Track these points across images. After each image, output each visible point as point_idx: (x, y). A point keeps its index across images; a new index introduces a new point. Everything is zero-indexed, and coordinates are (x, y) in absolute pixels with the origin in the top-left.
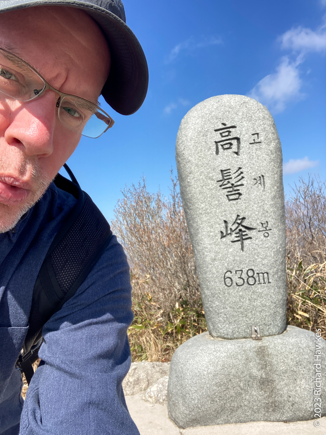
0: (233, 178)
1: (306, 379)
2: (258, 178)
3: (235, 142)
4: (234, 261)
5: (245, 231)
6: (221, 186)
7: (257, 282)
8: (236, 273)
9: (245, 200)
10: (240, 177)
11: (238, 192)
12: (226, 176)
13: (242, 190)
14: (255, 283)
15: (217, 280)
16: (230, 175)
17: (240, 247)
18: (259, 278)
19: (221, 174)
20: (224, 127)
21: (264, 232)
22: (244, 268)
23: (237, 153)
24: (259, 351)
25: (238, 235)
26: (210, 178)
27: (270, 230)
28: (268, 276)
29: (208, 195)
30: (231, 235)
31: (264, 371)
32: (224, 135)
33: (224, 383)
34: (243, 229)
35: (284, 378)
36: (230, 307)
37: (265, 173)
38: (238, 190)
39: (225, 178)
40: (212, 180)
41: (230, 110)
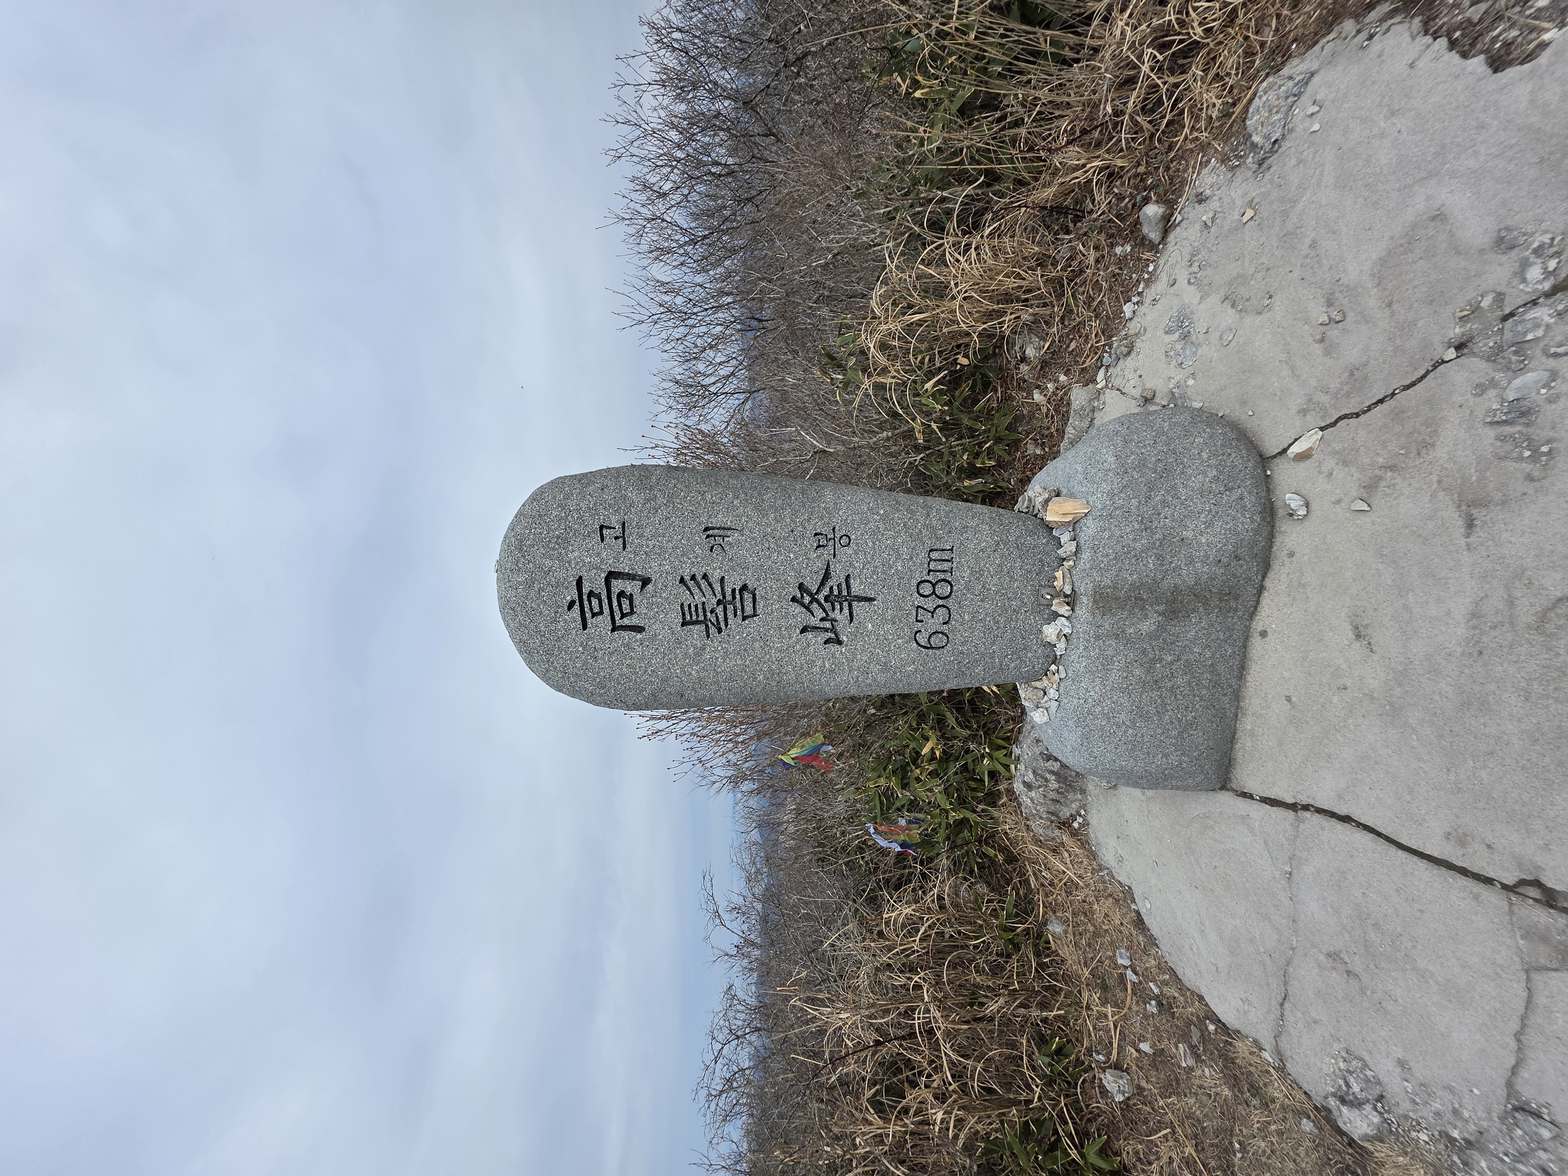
0: (704, 599)
1: (1184, 516)
2: (709, 543)
3: (618, 585)
4: (894, 623)
5: (831, 588)
6: (720, 631)
7: (948, 576)
8: (922, 621)
9: (758, 580)
10: (704, 584)
11: (737, 592)
12: (698, 616)
13: (734, 582)
14: (949, 583)
15: (931, 665)
16: (696, 606)
17: (867, 604)
18: (939, 571)
19: (691, 627)
20: (577, 607)
21: (838, 546)
22: (913, 601)
23: (646, 582)
24: (1103, 607)
25: (838, 606)
26: (698, 654)
27: (834, 529)
28: (936, 550)
29: (739, 662)
30: (836, 621)
31: (1151, 605)
32: (596, 609)
33: (1160, 697)
34: (826, 591)
35: (1173, 565)
36: (993, 643)
37: (700, 524)
38: (734, 590)
39: (701, 618)
40: (703, 648)
41: (536, 586)
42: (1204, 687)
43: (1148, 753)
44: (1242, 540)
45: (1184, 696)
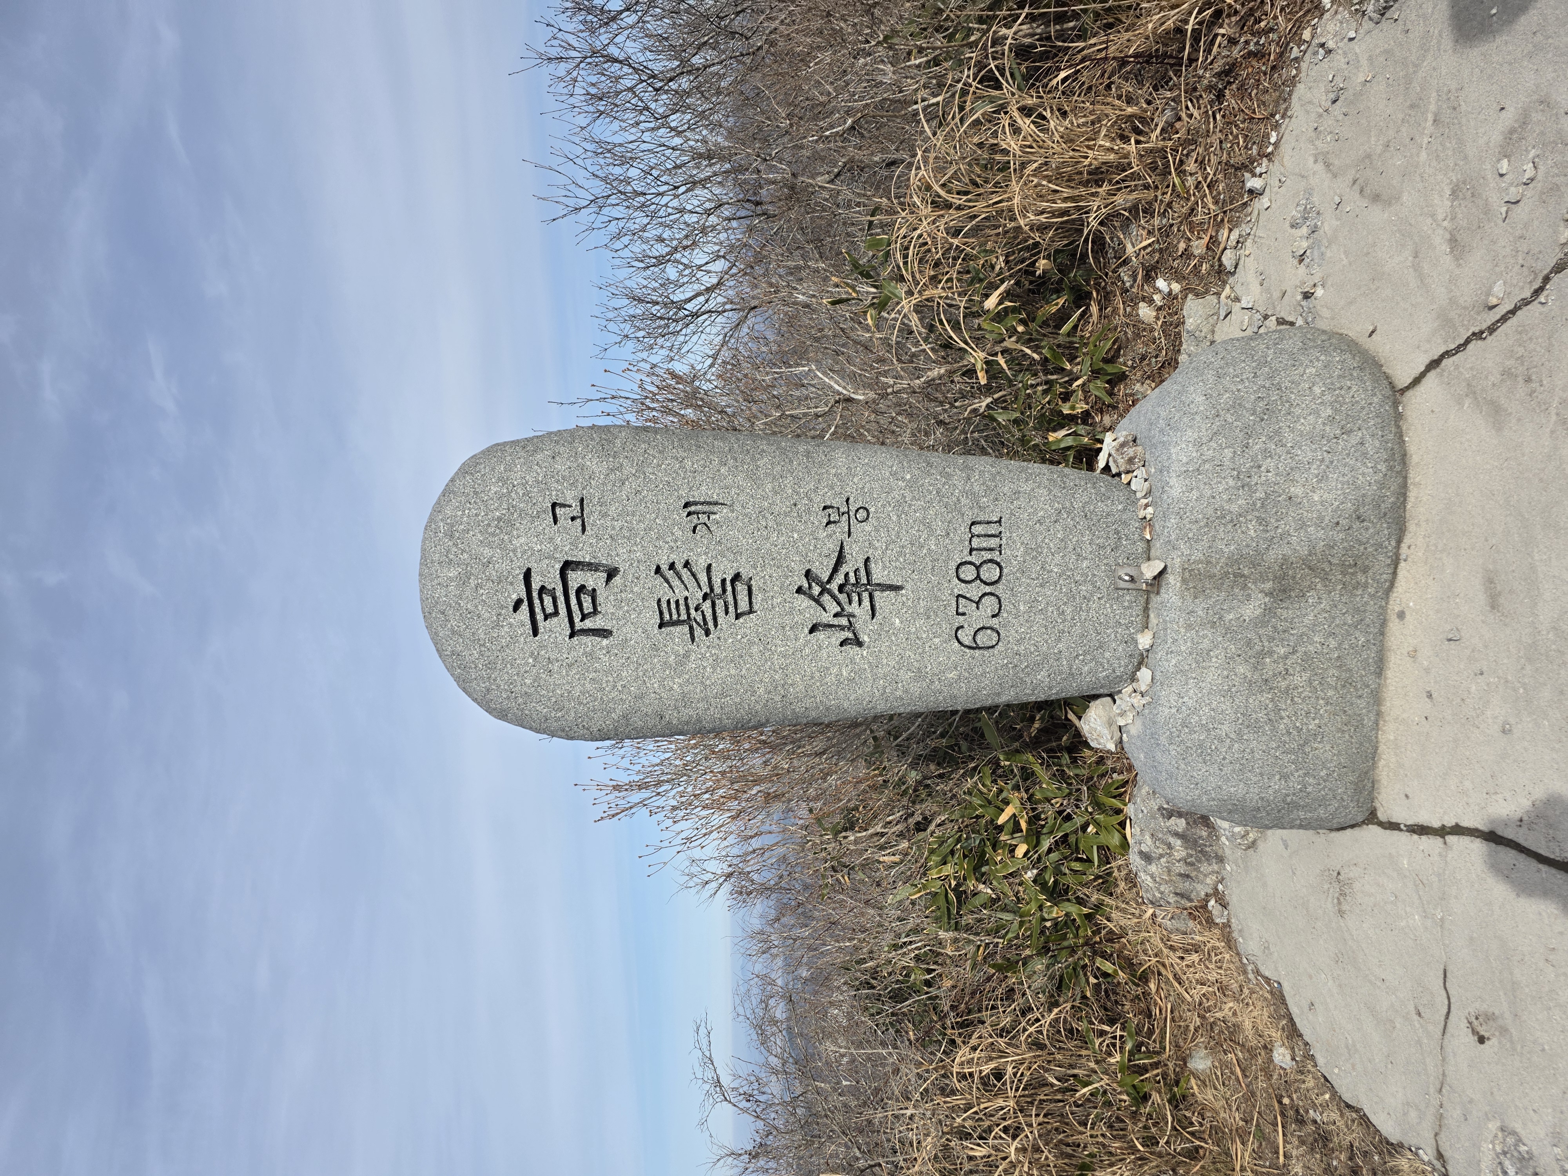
0: (686, 593)
1: (1292, 469)
2: (691, 521)
3: (576, 579)
4: (928, 618)
5: (847, 575)
6: (707, 633)
7: (995, 556)
8: (964, 614)
9: (755, 567)
10: (685, 573)
11: (728, 583)
12: (679, 615)
13: (723, 570)
14: (998, 564)
15: (978, 671)
16: (677, 602)
17: (892, 594)
18: (985, 549)
19: (672, 628)
20: (525, 606)
21: (853, 521)
22: (952, 590)
23: (612, 573)
24: (1194, 587)
25: (855, 598)
26: (680, 663)
27: (848, 500)
28: (980, 523)
29: (733, 672)
30: (854, 616)
31: (1254, 583)
32: (550, 609)
33: (1272, 700)
34: (839, 579)
35: (1280, 530)
36: (1059, 640)
37: (679, 498)
38: (724, 581)
39: (684, 617)
40: (687, 655)
41: (473, 582)
42: (1330, 686)
43: (1261, 774)
44: (1364, 495)
45: (1304, 700)
